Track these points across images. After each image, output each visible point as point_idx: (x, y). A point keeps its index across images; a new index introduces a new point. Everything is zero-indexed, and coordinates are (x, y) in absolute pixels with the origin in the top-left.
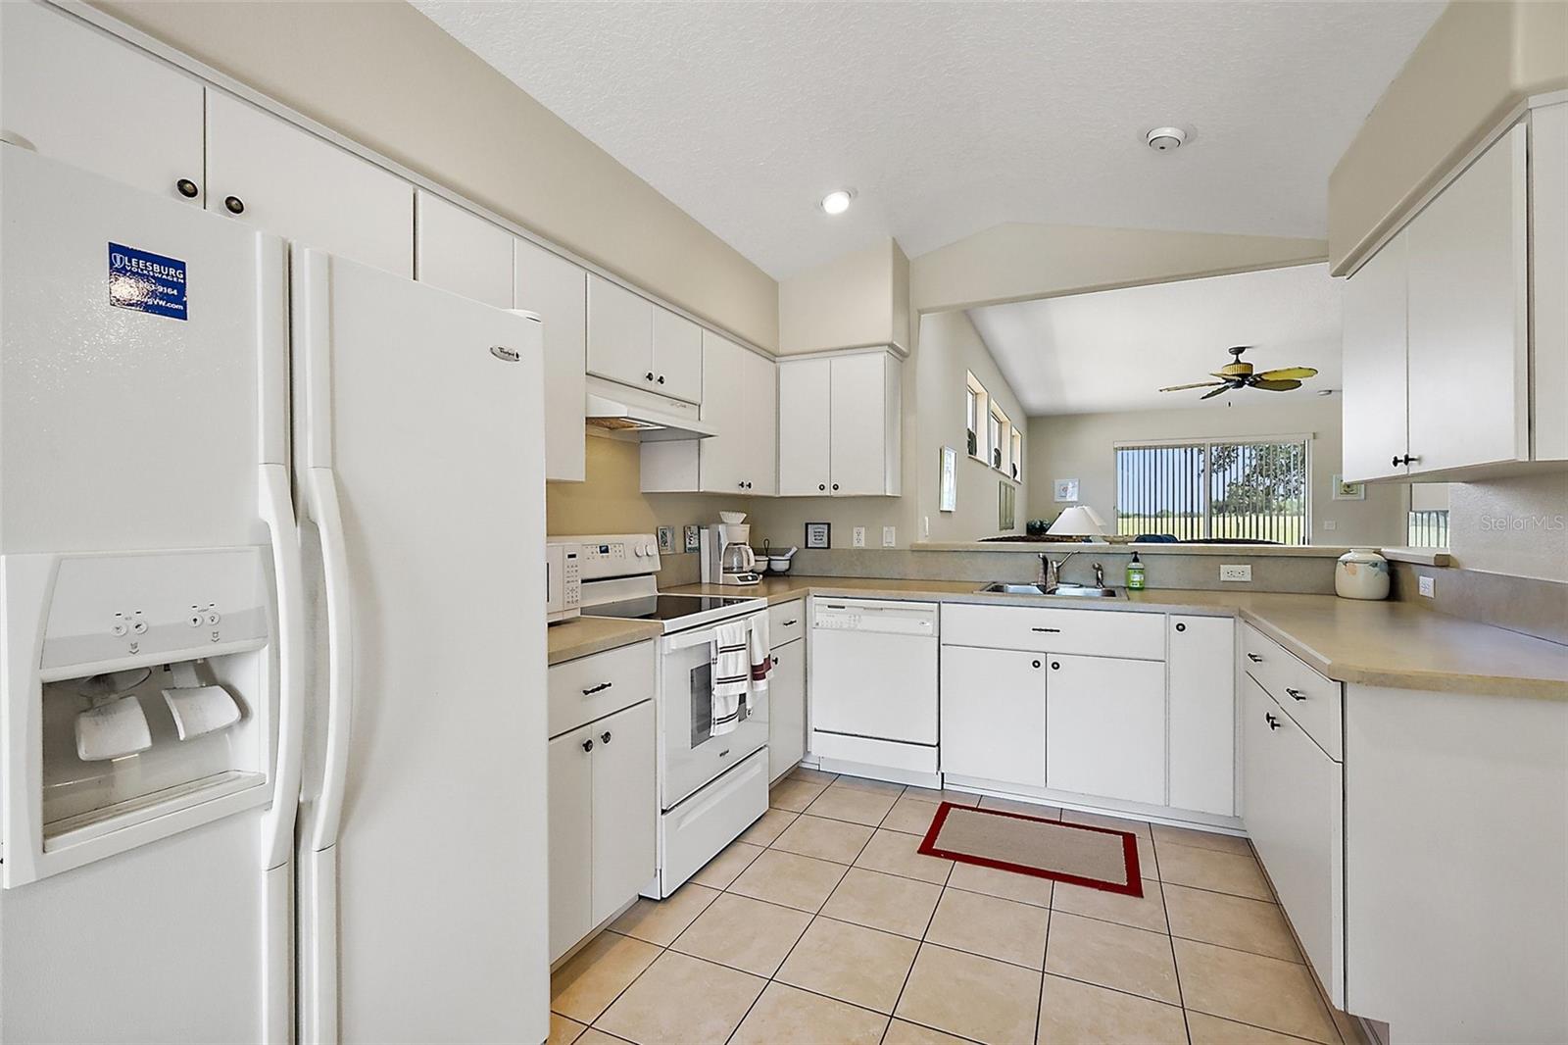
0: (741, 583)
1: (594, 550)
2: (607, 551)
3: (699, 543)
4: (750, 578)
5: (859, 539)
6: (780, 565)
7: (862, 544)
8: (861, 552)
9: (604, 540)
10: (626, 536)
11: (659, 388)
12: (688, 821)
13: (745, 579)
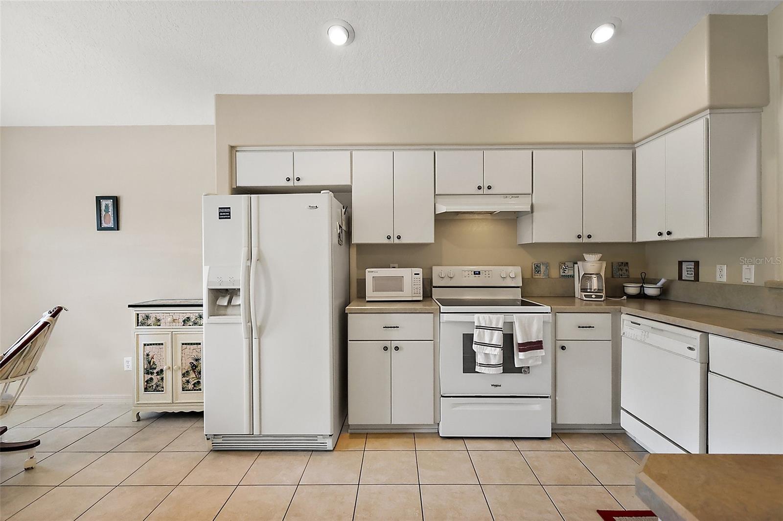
0: (585, 299)
1: (470, 273)
2: (479, 274)
3: (574, 272)
4: (593, 296)
5: (722, 275)
6: (651, 291)
7: (724, 279)
8: (722, 286)
9: (477, 268)
10: (494, 267)
11: (490, 192)
12: (461, 408)
13: (590, 296)
